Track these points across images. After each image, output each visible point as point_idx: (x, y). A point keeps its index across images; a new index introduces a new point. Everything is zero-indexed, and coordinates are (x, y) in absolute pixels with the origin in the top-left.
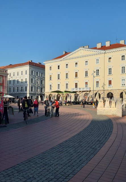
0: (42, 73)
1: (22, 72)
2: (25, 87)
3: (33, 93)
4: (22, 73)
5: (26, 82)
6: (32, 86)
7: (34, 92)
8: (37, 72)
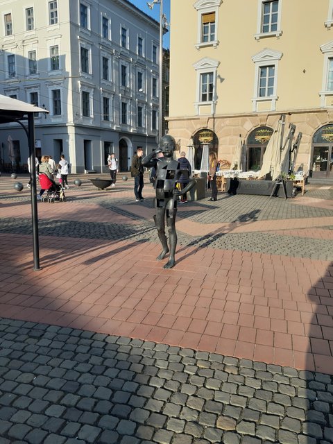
0: (124, 30)
1: (29, 11)
2: (51, 95)
3: (90, 123)
4: (30, 21)
5: (55, 63)
6: (86, 90)
7: (94, 119)
8: (105, 20)
